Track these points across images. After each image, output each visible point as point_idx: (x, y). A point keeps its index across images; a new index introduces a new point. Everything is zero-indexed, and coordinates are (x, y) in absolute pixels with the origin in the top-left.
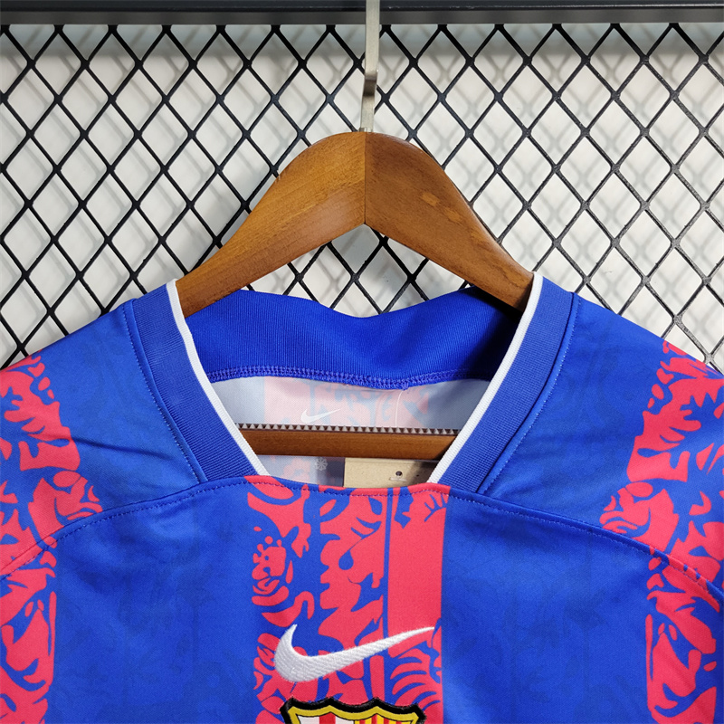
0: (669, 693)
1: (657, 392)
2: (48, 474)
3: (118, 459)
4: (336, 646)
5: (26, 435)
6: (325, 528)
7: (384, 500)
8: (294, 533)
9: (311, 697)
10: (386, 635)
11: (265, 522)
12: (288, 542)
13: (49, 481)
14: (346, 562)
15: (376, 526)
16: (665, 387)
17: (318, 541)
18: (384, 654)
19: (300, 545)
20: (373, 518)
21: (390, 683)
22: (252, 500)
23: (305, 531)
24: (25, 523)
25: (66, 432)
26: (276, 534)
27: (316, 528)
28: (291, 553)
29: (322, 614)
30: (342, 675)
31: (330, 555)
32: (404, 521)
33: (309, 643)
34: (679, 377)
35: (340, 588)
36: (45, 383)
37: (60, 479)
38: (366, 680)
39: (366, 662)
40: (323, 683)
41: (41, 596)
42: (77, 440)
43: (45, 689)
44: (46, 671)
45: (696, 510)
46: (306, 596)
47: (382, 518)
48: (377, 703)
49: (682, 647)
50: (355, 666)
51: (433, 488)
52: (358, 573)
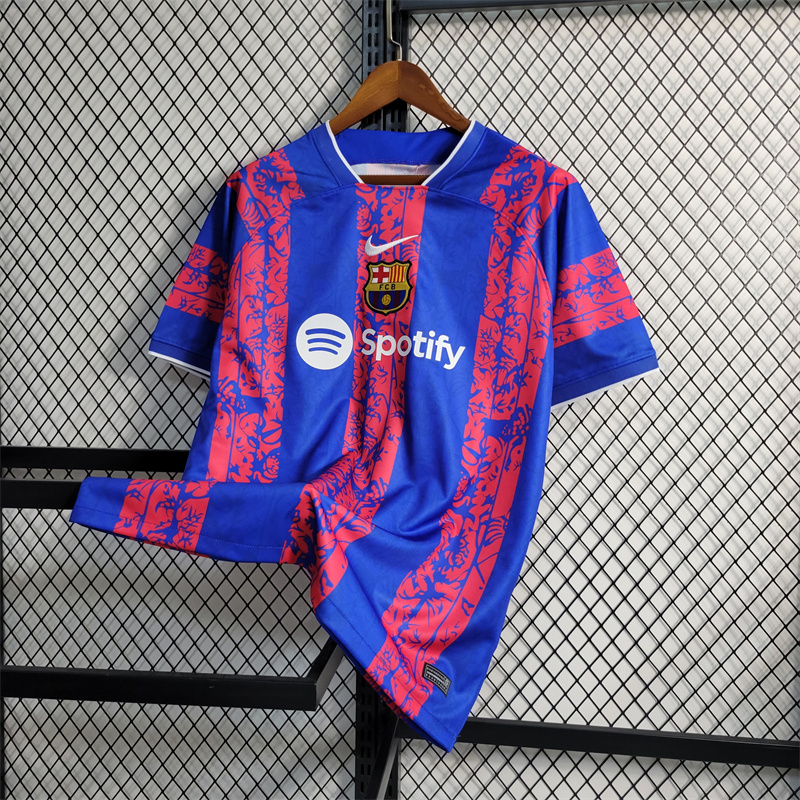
0: (495, 261)
1: (508, 157)
2: (286, 183)
3: (310, 178)
4: (384, 242)
5: (278, 170)
6: (383, 201)
7: (404, 191)
8: (372, 203)
9: (376, 261)
10: (402, 237)
11: (362, 199)
12: (370, 207)
13: (287, 186)
14: (390, 213)
15: (401, 201)
16: (511, 156)
17: (380, 206)
18: (401, 244)
19: (374, 208)
20: (400, 197)
21: (401, 254)
22: (358, 193)
23: (376, 203)
24: (279, 200)
25: (292, 169)
26: (365, 203)
27: (380, 202)
28: (371, 211)
29: (381, 232)
30: (386, 252)
31: (384, 211)
32: (411, 198)
33: (376, 242)
34: (517, 151)
35: (387, 222)
36: (284, 155)
37: (290, 185)
38: (394, 253)
39: (394, 247)
40: (380, 255)
41: (286, 226)
42: (296, 172)
43: (287, 257)
44: (287, 251)
45: (512, 197)
46: (376, 225)
47: (403, 198)
48: (396, 261)
49: (501, 245)
50: (390, 249)
51: (423, 188)
52: (393, 217)
